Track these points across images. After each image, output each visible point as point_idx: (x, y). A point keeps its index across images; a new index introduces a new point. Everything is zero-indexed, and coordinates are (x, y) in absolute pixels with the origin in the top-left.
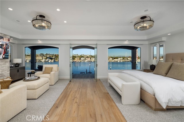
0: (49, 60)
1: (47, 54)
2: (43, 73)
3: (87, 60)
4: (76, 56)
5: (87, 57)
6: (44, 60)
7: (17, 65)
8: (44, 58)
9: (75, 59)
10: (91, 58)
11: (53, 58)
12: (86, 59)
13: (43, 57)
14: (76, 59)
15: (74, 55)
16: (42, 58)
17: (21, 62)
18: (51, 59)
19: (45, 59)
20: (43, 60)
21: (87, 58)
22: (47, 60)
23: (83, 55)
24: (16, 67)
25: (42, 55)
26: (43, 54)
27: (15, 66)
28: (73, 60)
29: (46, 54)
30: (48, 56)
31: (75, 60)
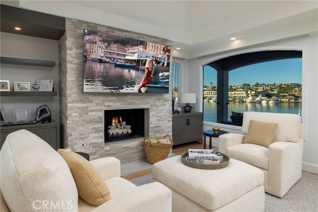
0: (264, 98)
1: (257, 85)
2: (243, 142)
6: (250, 98)
7: (188, 108)
8: (250, 95)
11: (274, 95)
13: (249, 92)
16: (247, 93)
17: (194, 102)
18: (269, 96)
19: (252, 96)
20: (248, 100)
22: (258, 99)
24: (186, 112)
25: (246, 87)
26: (249, 85)
27: (183, 109)
29: (255, 85)
30: (260, 89)
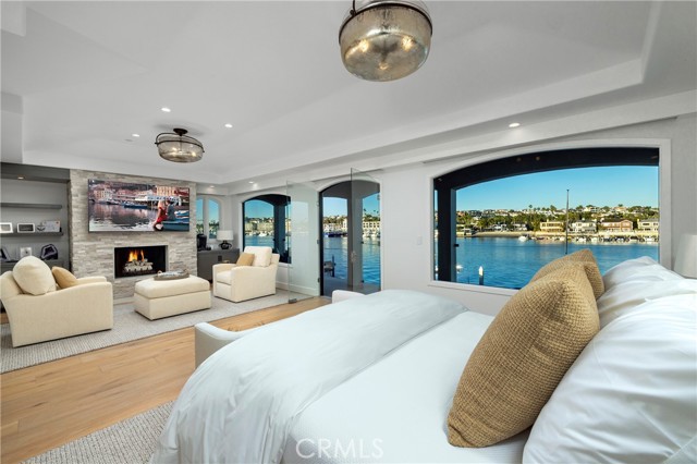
3: (606, 234)
4: (543, 215)
5: (616, 218)
7: (225, 245)
9: (539, 229)
10: (640, 224)
12: (605, 229)
14: (546, 228)
15: (539, 212)
17: (232, 238)
21: (606, 224)
23: (587, 210)
24: (223, 248)
27: (220, 246)
28: (530, 232)
31: (538, 233)
